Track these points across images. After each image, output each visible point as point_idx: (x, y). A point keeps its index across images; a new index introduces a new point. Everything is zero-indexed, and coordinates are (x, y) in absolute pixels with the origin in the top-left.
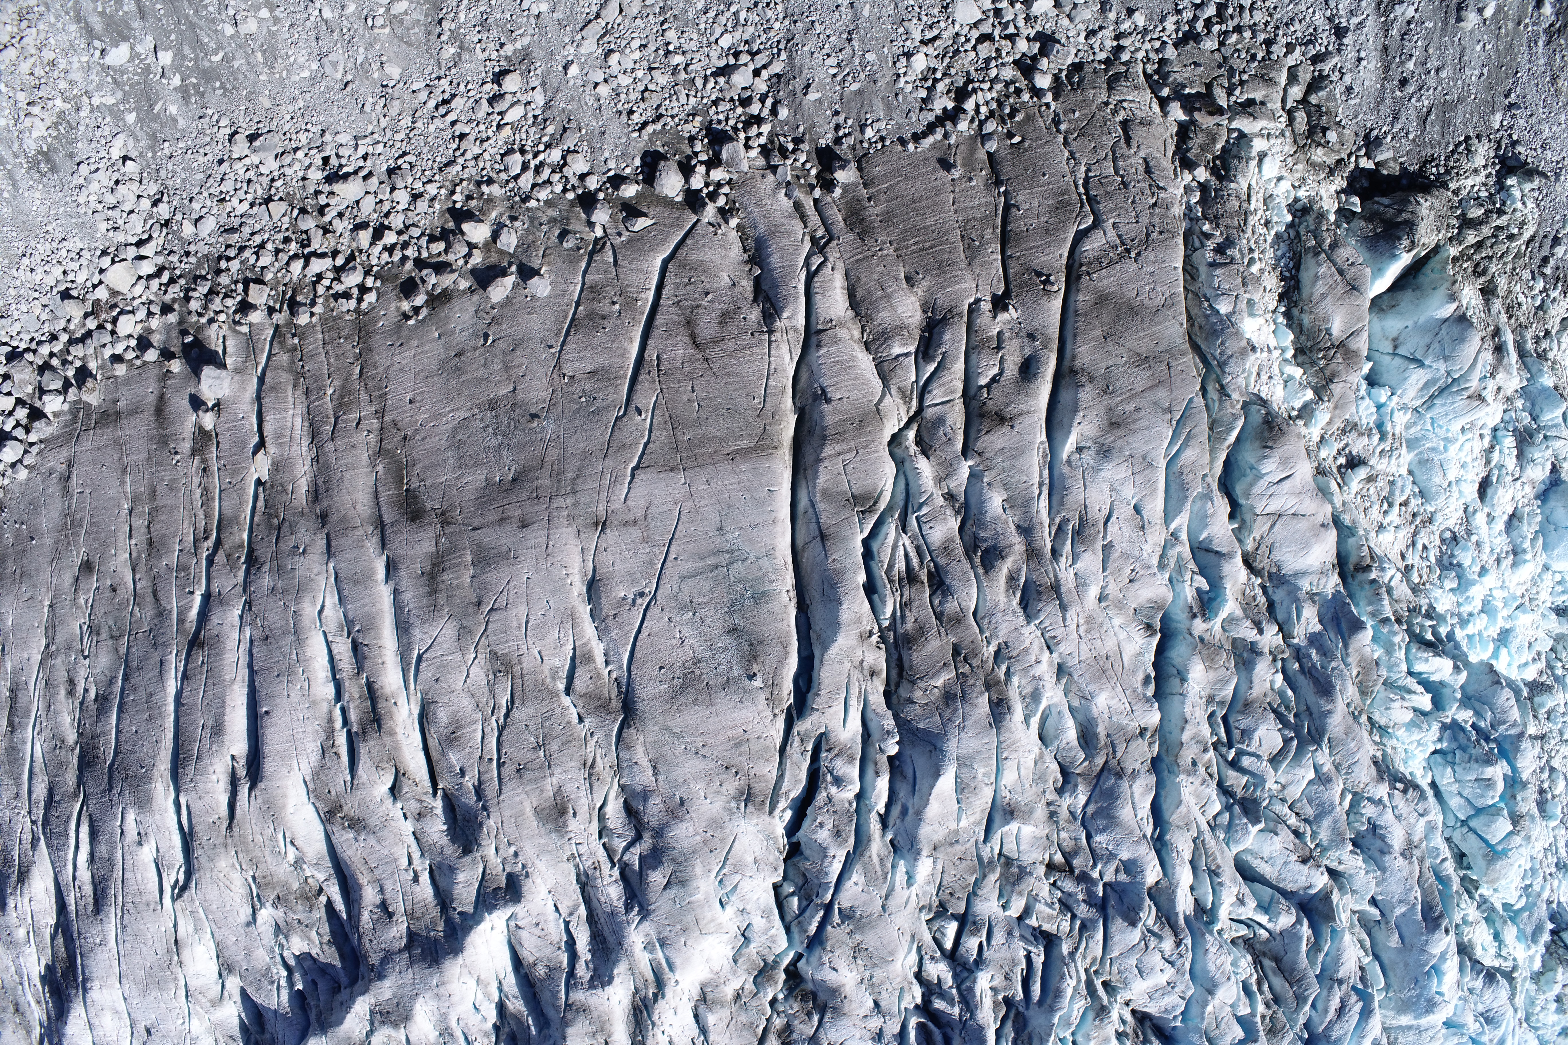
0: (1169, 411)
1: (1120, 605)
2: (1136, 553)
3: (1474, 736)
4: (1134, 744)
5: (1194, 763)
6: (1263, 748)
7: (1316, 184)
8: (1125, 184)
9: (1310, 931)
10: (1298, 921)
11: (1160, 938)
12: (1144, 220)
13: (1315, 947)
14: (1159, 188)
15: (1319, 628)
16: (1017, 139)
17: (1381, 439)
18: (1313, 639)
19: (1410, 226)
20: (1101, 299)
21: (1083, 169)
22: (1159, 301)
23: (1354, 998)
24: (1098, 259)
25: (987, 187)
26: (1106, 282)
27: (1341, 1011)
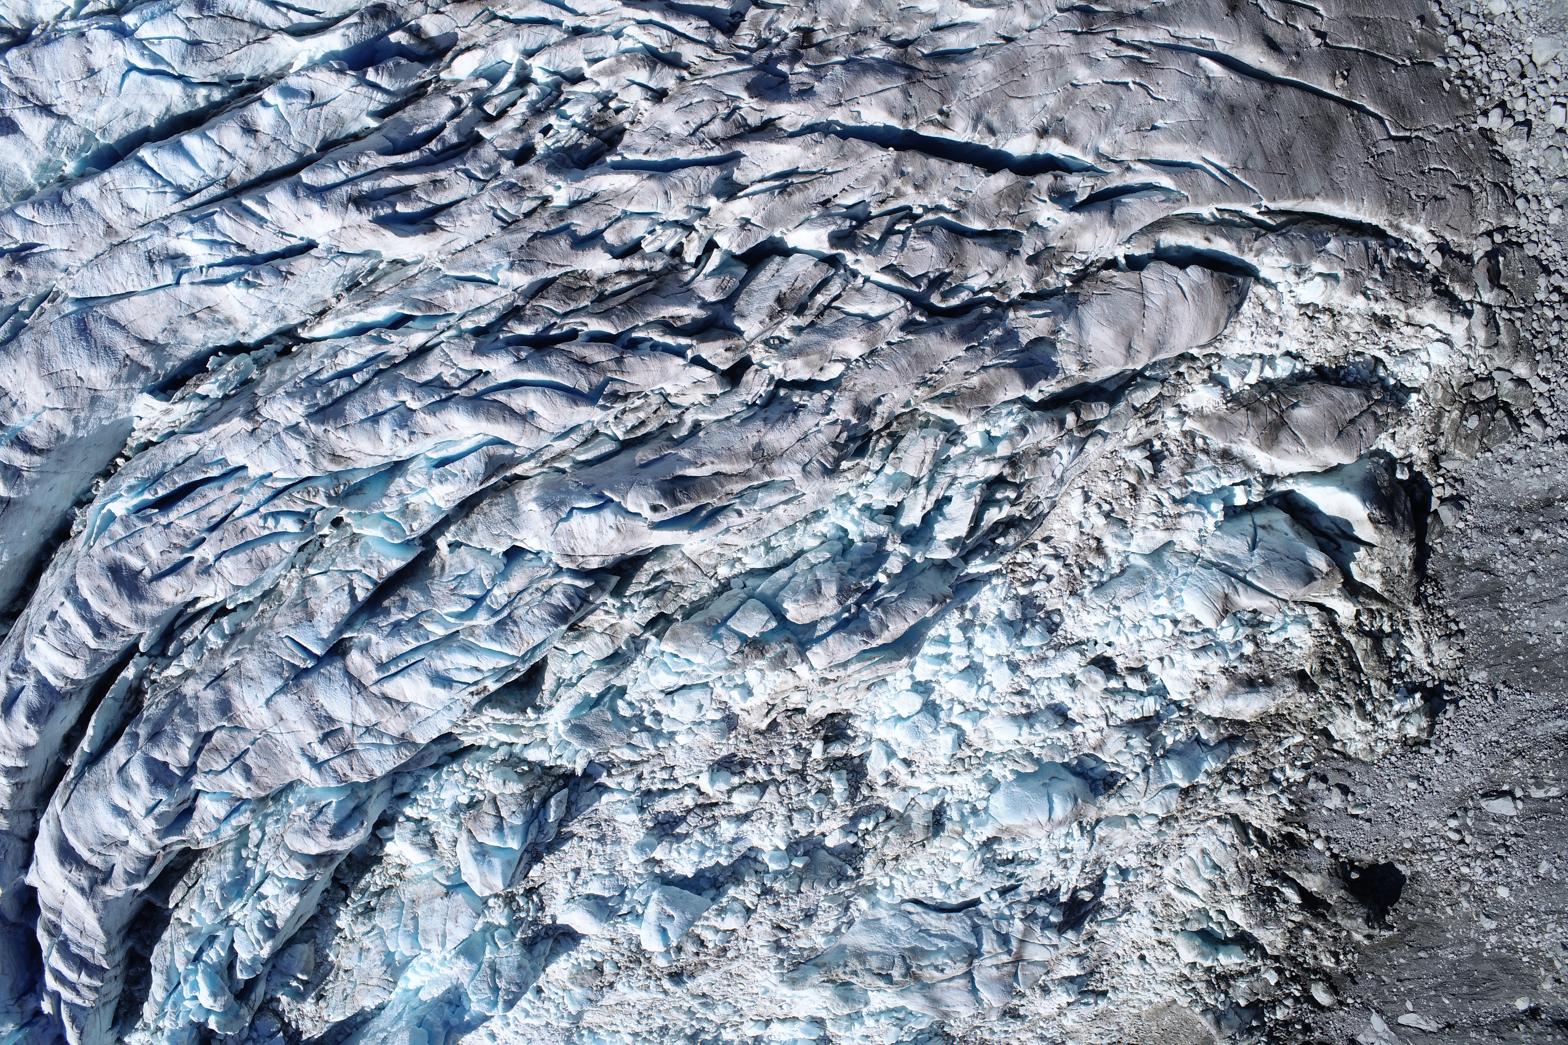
0: (1245, 167)
1: (1068, 101)
2: (1119, 118)
3: (867, 584)
4: (936, 98)
5: (903, 174)
6: (911, 254)
7: (1421, 420)
8: (1423, 173)
9: (688, 321)
10: (704, 305)
11: (725, 119)
12: (1398, 181)
13: (667, 326)
14: (1424, 204)
15: (1024, 341)
16: (1447, 86)
17: (1175, 501)
18: (1011, 335)
19: (1392, 523)
20: (1333, 123)
21: (1431, 138)
22: (1336, 177)
23: (596, 379)
24: (1364, 128)
25: (1408, 52)
26: (1347, 130)
27: (583, 363)
